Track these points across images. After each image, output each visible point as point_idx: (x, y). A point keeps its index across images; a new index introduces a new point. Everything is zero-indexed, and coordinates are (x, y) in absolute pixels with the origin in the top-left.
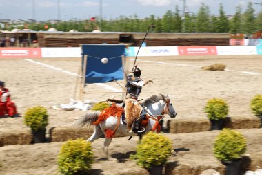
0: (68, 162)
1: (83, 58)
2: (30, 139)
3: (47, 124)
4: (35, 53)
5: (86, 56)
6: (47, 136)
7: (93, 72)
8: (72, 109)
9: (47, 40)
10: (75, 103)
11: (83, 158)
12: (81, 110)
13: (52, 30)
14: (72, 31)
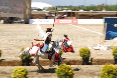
0: (106, 75)
1: (105, 24)
2: (82, 63)
3: (89, 56)
4: (75, 22)
5: (106, 23)
6: (90, 62)
7: (110, 31)
8: (99, 49)
9: (80, 15)
10: (100, 47)
11: (114, 74)
12: (103, 50)
13: (81, 11)
14: (91, 11)
